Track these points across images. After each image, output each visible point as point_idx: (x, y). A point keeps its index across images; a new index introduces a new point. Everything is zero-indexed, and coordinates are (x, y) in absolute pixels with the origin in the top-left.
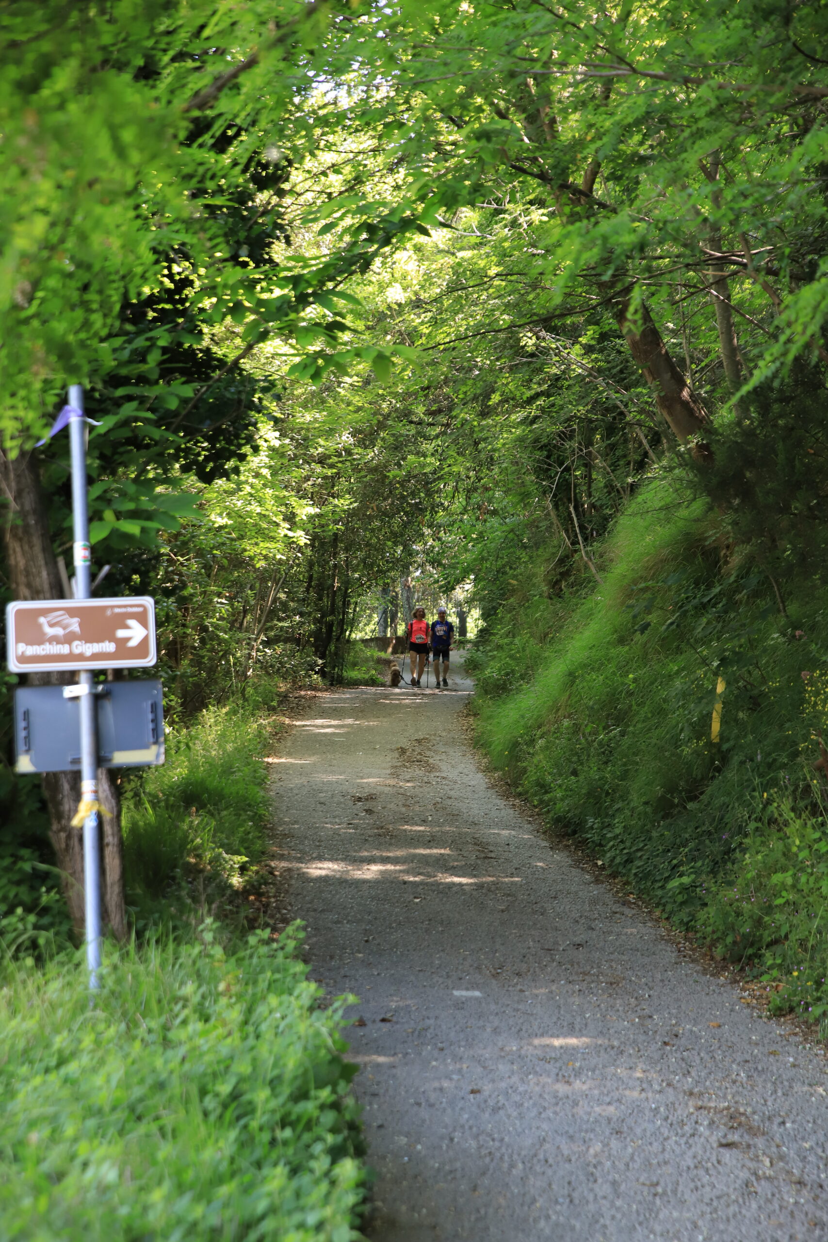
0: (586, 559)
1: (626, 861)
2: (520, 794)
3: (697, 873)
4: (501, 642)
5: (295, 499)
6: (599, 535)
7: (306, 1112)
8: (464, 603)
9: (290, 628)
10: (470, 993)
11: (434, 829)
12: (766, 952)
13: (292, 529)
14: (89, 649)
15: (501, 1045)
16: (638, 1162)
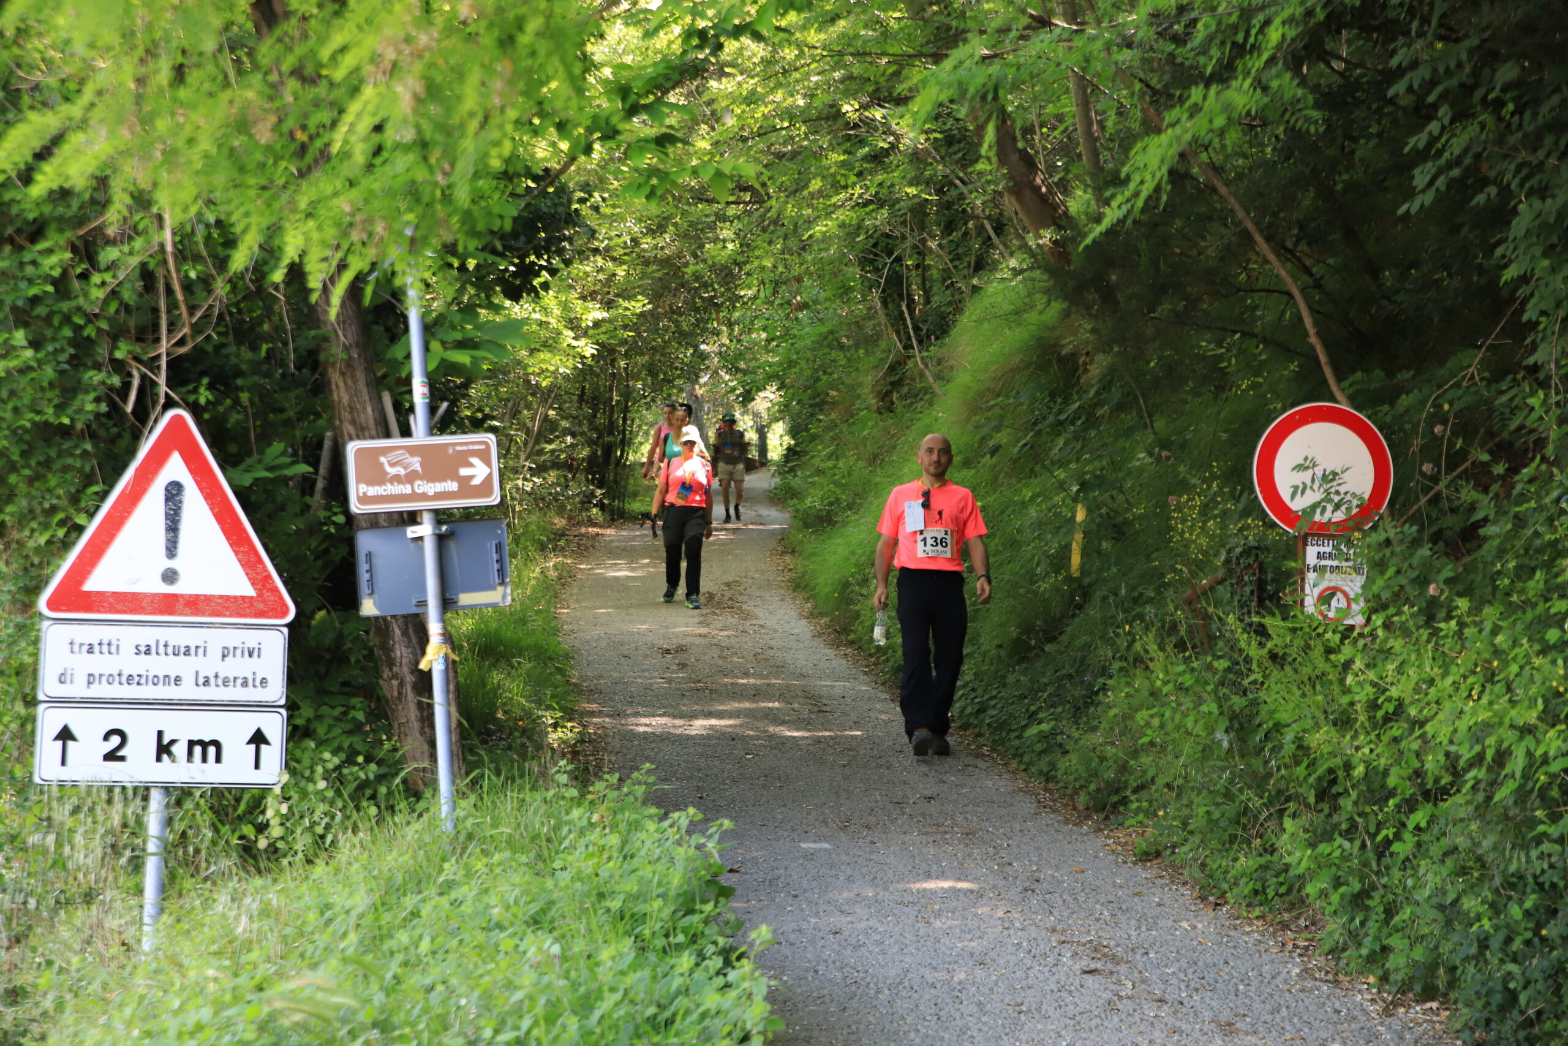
0: (921, 366)
1: (978, 711)
2: (852, 642)
3: (1057, 718)
4: (822, 465)
5: (580, 302)
6: (937, 338)
7: (691, 926)
8: (765, 415)
9: (561, 451)
10: (817, 846)
11: (759, 682)
12: (1133, 798)
13: (576, 338)
14: (431, 488)
15: (856, 891)
16: (1002, 987)
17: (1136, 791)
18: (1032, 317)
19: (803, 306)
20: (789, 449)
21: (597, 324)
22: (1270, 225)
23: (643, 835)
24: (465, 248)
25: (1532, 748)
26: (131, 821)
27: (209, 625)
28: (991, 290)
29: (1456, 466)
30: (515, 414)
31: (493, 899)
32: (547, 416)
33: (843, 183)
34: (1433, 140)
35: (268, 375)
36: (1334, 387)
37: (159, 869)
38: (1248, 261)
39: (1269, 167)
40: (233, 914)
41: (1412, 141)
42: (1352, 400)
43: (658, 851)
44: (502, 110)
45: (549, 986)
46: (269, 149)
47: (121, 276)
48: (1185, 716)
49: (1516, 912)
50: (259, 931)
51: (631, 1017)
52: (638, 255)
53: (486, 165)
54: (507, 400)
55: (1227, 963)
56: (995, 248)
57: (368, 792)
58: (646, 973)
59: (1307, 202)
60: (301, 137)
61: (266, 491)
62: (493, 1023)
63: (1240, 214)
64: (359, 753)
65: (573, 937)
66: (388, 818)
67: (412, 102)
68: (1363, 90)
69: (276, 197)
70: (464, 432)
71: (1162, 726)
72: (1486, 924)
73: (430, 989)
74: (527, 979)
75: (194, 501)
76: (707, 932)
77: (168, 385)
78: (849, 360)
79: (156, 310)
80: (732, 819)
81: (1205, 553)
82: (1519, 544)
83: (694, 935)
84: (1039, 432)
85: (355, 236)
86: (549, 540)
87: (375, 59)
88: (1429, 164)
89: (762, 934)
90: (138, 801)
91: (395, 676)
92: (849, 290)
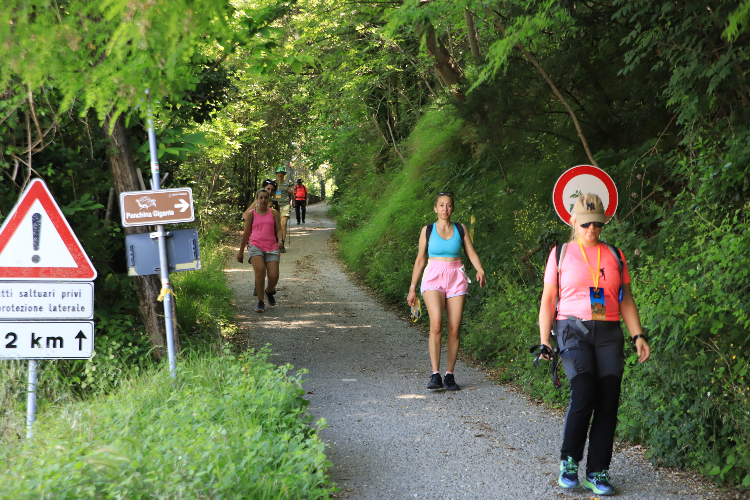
0: (397, 151)
2: (366, 283)
4: (351, 199)
5: (232, 123)
6: (404, 137)
7: (289, 419)
8: (323, 175)
9: (226, 195)
10: (350, 380)
11: (322, 303)
12: (499, 354)
13: (231, 141)
14: (161, 214)
15: (368, 401)
16: (438, 444)
17: (500, 350)
18: (448, 127)
19: (341, 123)
20: (335, 192)
21: (241, 134)
22: (559, 81)
23: (265, 377)
24: (174, 98)
25: (682, 324)
26: (19, 376)
27: (56, 282)
28: (429, 113)
29: (648, 194)
30: (203, 177)
31: (194, 409)
32: (218, 178)
33: (357, 64)
34: (633, 40)
35: (81, 161)
36: (590, 158)
37: (33, 399)
38: (550, 98)
39: (558, 53)
40: (69, 419)
41: (623, 40)
42: (599, 163)
43: (273, 384)
44: (188, 33)
45: (220, 449)
46: (77, 53)
47: (8, 115)
48: (523, 314)
49: (675, 402)
50: (83, 427)
51: (260, 463)
52: (261, 100)
53: (182, 60)
54: (199, 171)
55: (543, 430)
56: (431, 94)
57: (134, 360)
58: (267, 442)
59: (577, 70)
60: (92, 47)
61: (82, 217)
62: (195, 468)
63: (545, 76)
64: (129, 341)
65: (233, 426)
66: (144, 372)
67: (145, 31)
68: (602, 16)
69: (81, 76)
70: (177, 187)
71: (512, 320)
72: (662, 408)
73: (164, 453)
74: (210, 446)
75: (46, 222)
76: (297, 422)
77: (32, 167)
78: (363, 148)
79: (25, 131)
80: (308, 368)
81: (531, 237)
82: (676, 229)
83: (291, 424)
84: (453, 181)
85: (120, 94)
86: (221, 238)
87: (126, 9)
88: (632, 51)
89: (322, 422)
90: (23, 367)
91: (146, 304)
92: (362, 115)
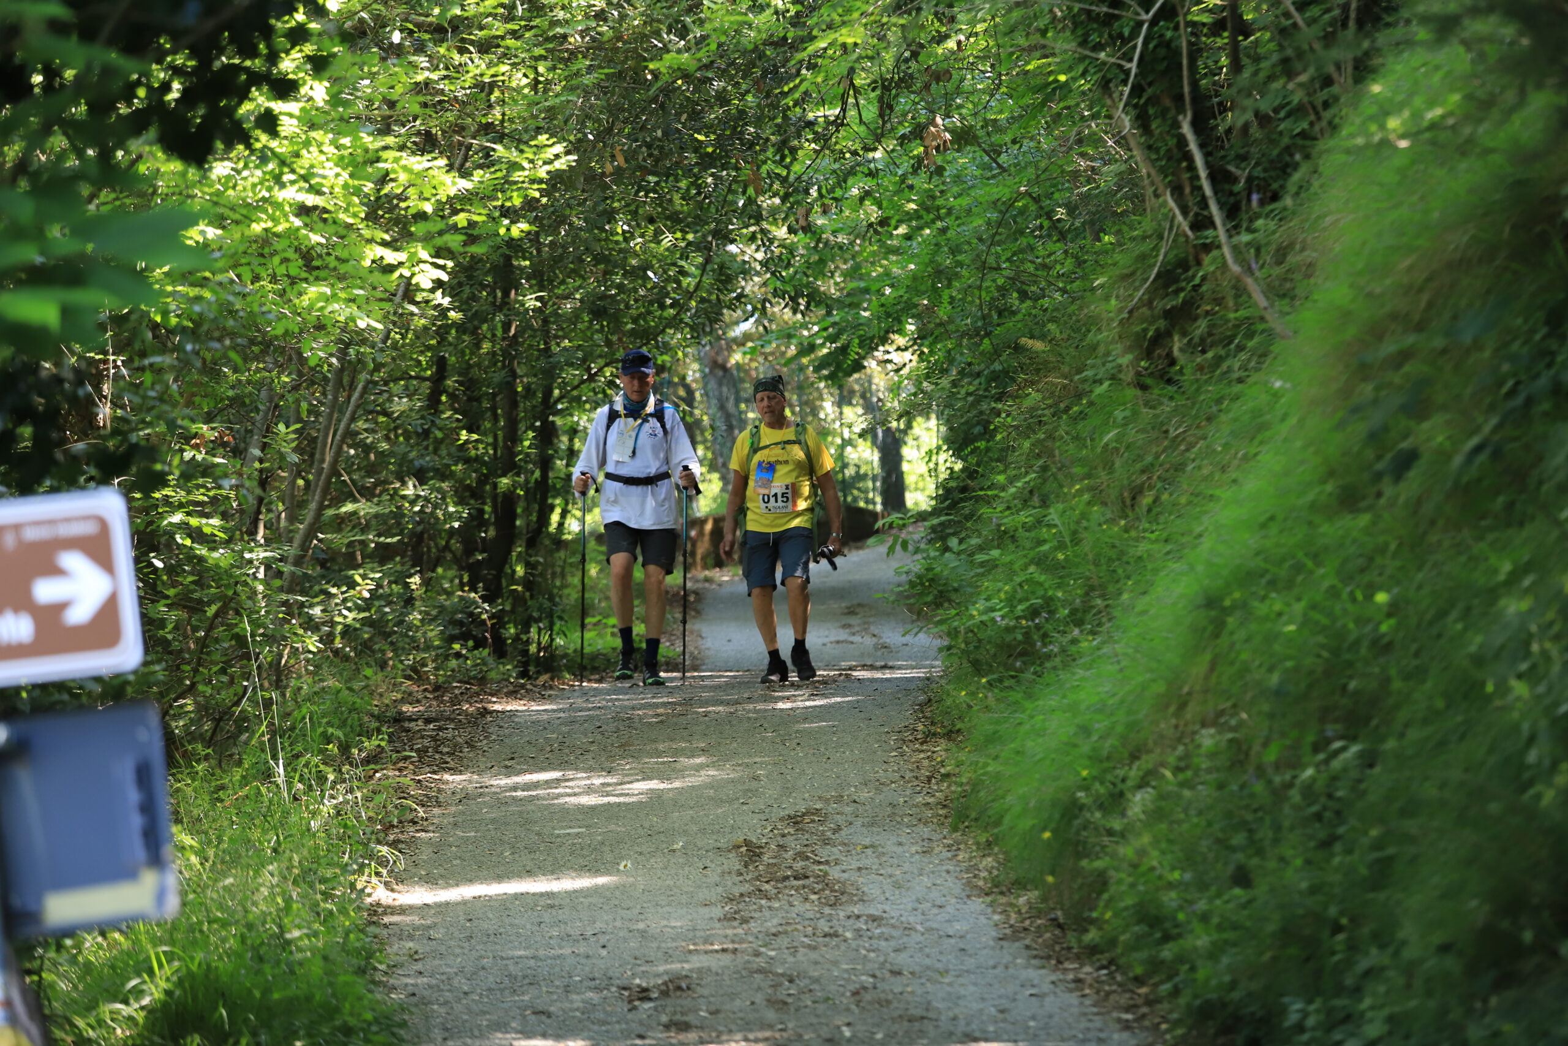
2: (1092, 951)
6: (1270, 198)
8: (891, 403)
20: (949, 483)
78: (1078, 261)
